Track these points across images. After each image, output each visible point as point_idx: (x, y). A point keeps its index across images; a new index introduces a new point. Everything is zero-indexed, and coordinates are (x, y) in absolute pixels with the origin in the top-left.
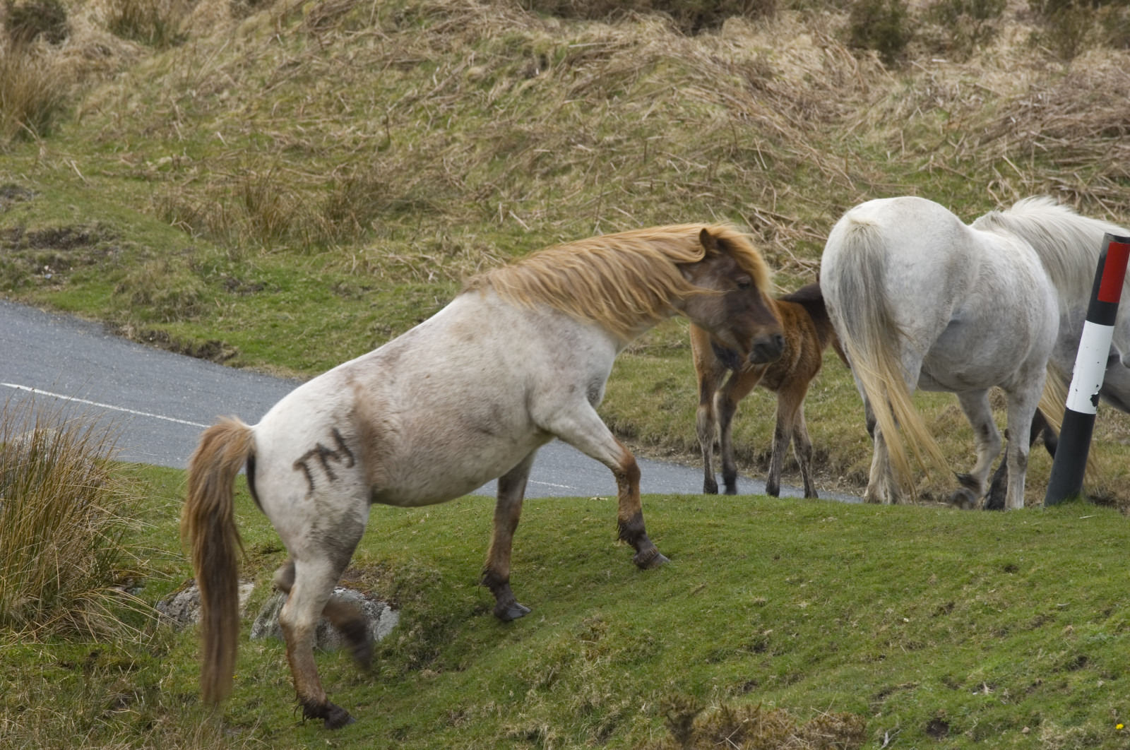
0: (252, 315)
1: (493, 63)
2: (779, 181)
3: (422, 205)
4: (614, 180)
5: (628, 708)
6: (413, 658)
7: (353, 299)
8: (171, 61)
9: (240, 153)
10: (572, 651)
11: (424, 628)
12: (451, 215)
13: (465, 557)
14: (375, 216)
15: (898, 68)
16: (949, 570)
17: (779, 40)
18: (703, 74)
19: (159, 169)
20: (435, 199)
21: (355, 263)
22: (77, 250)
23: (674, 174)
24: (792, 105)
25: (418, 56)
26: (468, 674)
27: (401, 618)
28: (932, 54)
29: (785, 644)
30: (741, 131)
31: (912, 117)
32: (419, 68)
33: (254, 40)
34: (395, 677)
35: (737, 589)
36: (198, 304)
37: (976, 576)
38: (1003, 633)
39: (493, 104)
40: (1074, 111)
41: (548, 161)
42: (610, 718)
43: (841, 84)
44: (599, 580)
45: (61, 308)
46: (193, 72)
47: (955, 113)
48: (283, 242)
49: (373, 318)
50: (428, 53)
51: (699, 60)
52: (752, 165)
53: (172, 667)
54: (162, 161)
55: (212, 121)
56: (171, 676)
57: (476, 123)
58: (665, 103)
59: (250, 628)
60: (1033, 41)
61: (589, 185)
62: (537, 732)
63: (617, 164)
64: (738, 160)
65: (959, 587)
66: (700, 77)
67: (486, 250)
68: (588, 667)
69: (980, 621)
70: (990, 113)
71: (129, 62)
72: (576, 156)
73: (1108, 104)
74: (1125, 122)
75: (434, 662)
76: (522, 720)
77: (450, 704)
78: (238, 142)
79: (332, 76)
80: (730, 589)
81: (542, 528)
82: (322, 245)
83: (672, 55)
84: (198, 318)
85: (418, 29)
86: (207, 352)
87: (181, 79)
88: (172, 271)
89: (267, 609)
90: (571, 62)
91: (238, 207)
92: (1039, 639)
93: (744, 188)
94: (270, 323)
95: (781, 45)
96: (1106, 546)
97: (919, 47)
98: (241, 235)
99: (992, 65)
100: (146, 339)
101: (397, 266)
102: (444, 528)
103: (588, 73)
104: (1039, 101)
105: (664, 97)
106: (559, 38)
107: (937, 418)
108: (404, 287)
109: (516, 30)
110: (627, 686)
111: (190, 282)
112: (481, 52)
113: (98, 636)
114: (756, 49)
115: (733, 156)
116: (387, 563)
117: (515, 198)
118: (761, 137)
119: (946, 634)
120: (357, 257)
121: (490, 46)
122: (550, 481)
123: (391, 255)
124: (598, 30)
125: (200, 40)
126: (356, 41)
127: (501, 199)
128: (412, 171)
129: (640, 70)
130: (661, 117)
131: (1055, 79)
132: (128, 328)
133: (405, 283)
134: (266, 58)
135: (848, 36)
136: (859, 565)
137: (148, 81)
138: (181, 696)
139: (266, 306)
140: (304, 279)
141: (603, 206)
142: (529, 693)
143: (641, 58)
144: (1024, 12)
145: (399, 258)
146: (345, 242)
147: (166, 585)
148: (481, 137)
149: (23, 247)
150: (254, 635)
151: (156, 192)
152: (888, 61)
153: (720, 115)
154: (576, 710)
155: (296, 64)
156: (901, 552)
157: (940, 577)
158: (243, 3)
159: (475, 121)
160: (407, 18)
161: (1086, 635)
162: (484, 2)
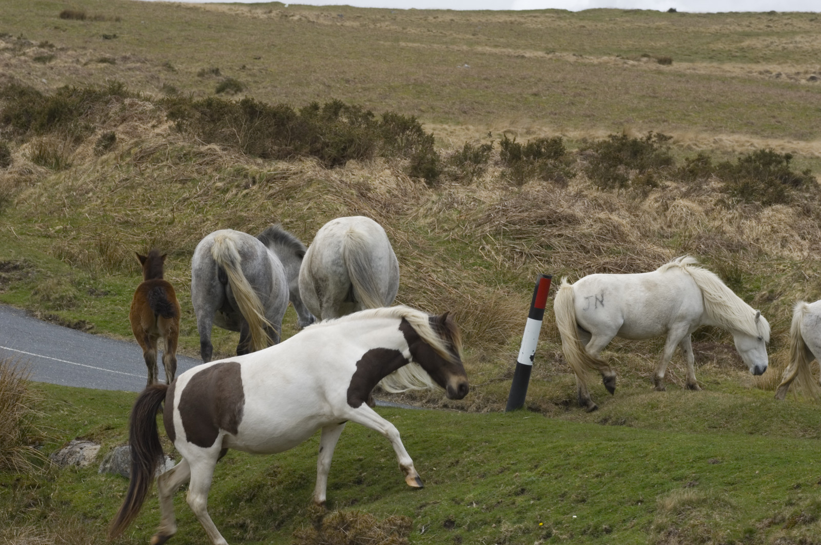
0: (102, 307)
1: (228, 181)
3: (190, 253)
5: (291, 512)
8: (63, 177)
9: (98, 224)
10: (263, 482)
15: (435, 187)
16: (457, 444)
17: (374, 172)
18: (335, 188)
19: (56, 232)
22: (13, 273)
24: (381, 205)
25: (190, 177)
28: (452, 181)
29: (372, 480)
31: (441, 213)
32: (190, 183)
33: (106, 167)
36: (74, 301)
37: (470, 447)
38: (484, 476)
39: (228, 202)
40: (523, 211)
41: (255, 231)
42: (282, 517)
43: (406, 195)
45: (5, 302)
46: (75, 183)
47: (463, 211)
48: (118, 270)
50: (195, 175)
51: (334, 182)
53: (58, 487)
54: (57, 228)
55: (83, 208)
56: (57, 491)
58: (316, 203)
59: (98, 468)
60: (503, 175)
62: (244, 523)
65: (462, 452)
66: (334, 190)
68: (272, 491)
69: (472, 470)
70: (481, 212)
71: (41, 177)
73: (540, 208)
74: (548, 217)
76: (237, 517)
78: (96, 219)
79: (145, 186)
82: (139, 272)
83: (320, 179)
84: (74, 308)
85: (190, 163)
86: (78, 326)
87: (68, 186)
88: (61, 284)
89: (107, 458)
90: (268, 181)
91: (97, 252)
92: (501, 479)
94: (111, 311)
95: (375, 175)
96: (536, 432)
97: (445, 177)
98: (97, 266)
99: (482, 187)
100: (47, 319)
101: (177, 283)
103: (277, 187)
104: (505, 206)
105: (315, 200)
106: (262, 169)
108: (180, 294)
109: (240, 164)
110: (291, 501)
111: (70, 290)
112: (222, 175)
113: (20, 471)
114: (363, 177)
119: (455, 476)
121: (226, 172)
123: (174, 278)
124: (282, 165)
125: (78, 167)
126: (158, 169)
128: (185, 235)
129: (303, 186)
130: (313, 210)
131: (513, 195)
132: (38, 313)
133: (181, 292)
134: (111, 176)
135: (409, 171)
137: (51, 187)
138: (62, 502)
139: (109, 303)
140: (129, 290)
142: (241, 504)
143: (304, 180)
144: (498, 161)
145: (178, 279)
147: (55, 445)
148: (221, 218)
150: (100, 471)
151: (54, 244)
152: (430, 183)
153: (344, 209)
154: (265, 513)
155: (127, 179)
156: (433, 434)
157: (452, 447)
158: (101, 148)
159: (219, 210)
160: (184, 157)
161: (525, 478)
162: (224, 150)
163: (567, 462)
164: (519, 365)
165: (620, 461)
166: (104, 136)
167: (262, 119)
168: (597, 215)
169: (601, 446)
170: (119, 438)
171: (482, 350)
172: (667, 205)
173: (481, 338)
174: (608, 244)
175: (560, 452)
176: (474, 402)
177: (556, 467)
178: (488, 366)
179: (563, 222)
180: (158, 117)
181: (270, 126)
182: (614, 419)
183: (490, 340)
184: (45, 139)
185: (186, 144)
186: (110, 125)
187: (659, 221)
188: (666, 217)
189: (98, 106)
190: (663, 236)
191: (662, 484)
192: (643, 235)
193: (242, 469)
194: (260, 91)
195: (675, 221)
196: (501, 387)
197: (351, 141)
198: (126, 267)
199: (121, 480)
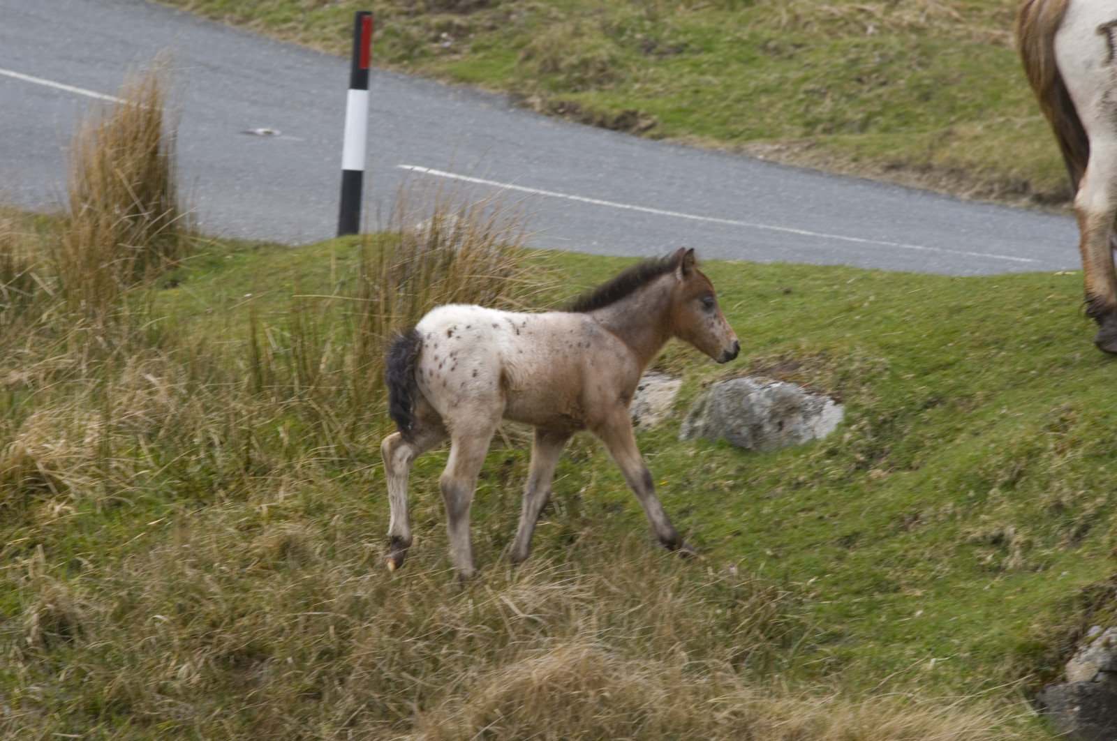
0: (672, 80)
5: (1104, 507)
6: (861, 458)
7: (784, 58)
10: (1039, 445)
11: (872, 423)
13: (916, 343)
21: (785, 18)
22: (478, 14)
26: (922, 473)
27: (846, 412)
34: (840, 479)
36: (611, 70)
42: (1083, 517)
44: (1066, 364)
45: (462, 79)
49: (806, 79)
53: (595, 474)
56: (593, 484)
59: (678, 428)
62: (1002, 535)
68: (1058, 462)
75: (883, 461)
76: (985, 523)
77: (904, 506)
81: (1001, 308)
84: (612, 85)
86: (624, 123)
88: (582, 35)
89: (696, 407)
94: (693, 88)
100: (555, 110)
101: (831, 19)
102: (891, 311)
108: (840, 43)
110: (1102, 482)
111: (602, 46)
113: (513, 442)
116: (828, 353)
120: (788, 12)
122: (1010, 254)
123: (825, 7)
132: (535, 100)
133: (841, 38)
138: (605, 506)
139: (687, 69)
140: (728, 38)
142: (991, 492)
145: (834, 10)
149: (418, 13)
150: (683, 436)
154: (1046, 510)
193: (991, 417)
199: (728, 454)
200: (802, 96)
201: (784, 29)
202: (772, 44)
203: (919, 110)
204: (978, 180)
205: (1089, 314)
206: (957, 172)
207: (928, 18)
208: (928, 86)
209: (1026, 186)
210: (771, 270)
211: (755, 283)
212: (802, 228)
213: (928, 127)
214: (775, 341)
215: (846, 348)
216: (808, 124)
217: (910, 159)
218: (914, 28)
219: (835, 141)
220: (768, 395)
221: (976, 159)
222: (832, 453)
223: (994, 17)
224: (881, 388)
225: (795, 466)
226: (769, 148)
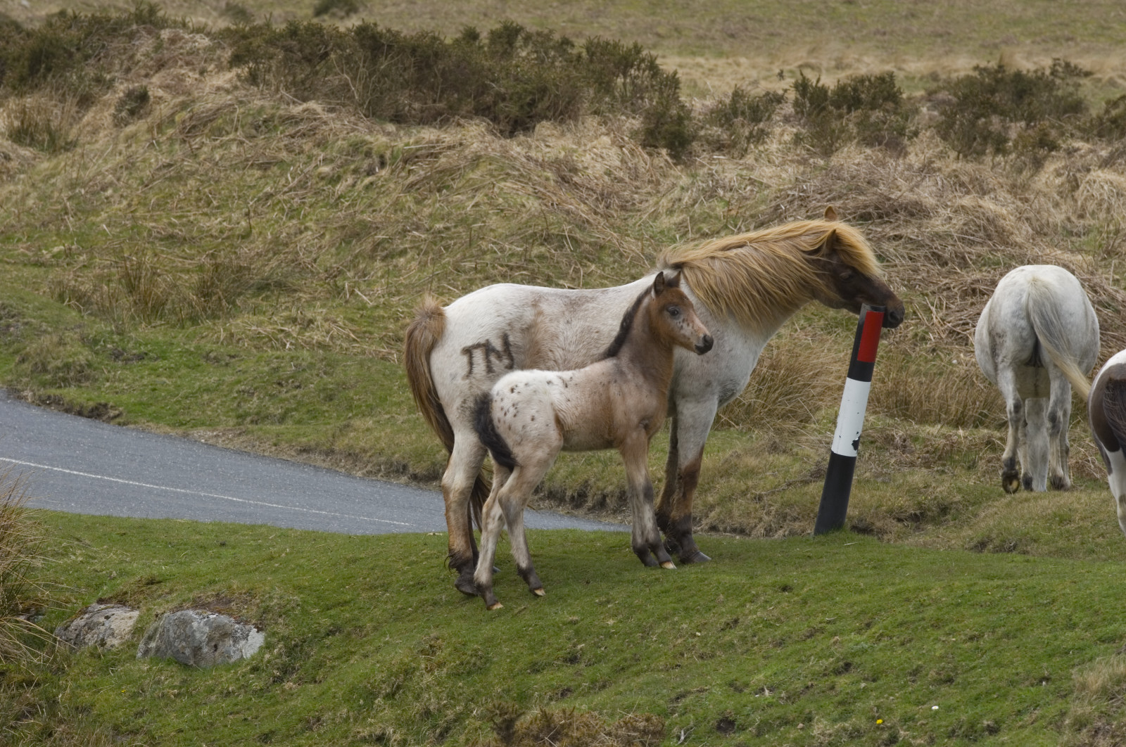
0: (134, 381)
1: (339, 162)
2: (585, 261)
3: (279, 285)
4: (443, 262)
5: (461, 713)
6: (277, 673)
7: (222, 366)
8: (63, 164)
9: (123, 242)
10: (413, 665)
11: (285, 647)
12: (305, 293)
13: (320, 586)
14: (240, 294)
15: (685, 163)
16: (734, 591)
17: (583, 141)
18: (519, 170)
19: (53, 257)
20: (290, 279)
21: (223, 335)
23: (495, 255)
24: (595, 196)
25: (275, 158)
26: (324, 686)
27: (266, 638)
28: (713, 151)
29: (595, 656)
30: (551, 218)
31: (697, 206)
32: (276, 168)
33: (134, 145)
34: (261, 689)
35: (554, 610)
36: (87, 371)
37: (757, 596)
38: (780, 643)
39: (339, 198)
40: (834, 199)
41: (387, 245)
42: (446, 721)
43: (636, 178)
44: (435, 604)
46: (82, 173)
47: (733, 202)
48: (160, 317)
49: (239, 382)
50: (284, 155)
51: (515, 158)
52: (562, 247)
53: (70, 683)
54: (56, 250)
55: (98, 215)
56: (68, 691)
57: (325, 215)
58: (486, 195)
59: (136, 649)
60: (798, 139)
61: (423, 266)
62: (383, 734)
63: (446, 248)
64: (550, 243)
65: (743, 605)
66: (516, 173)
67: (335, 322)
68: (428, 679)
69: (761, 634)
70: (763, 201)
71: (26, 166)
72: (411, 241)
73: (862, 193)
74: (877, 208)
75: (294, 676)
76: (371, 724)
77: (309, 712)
78: (120, 232)
79: (202, 175)
80: (547, 610)
81: (387, 559)
82: (194, 320)
83: (492, 154)
84: (88, 384)
85: (274, 134)
86: (96, 413)
87: (71, 179)
88: (65, 344)
89: (150, 633)
90: (406, 161)
91: (122, 288)
92: (810, 648)
93: (555, 267)
94: (150, 387)
95: (585, 145)
96: (866, 568)
97: (702, 145)
98: (125, 312)
99: (764, 161)
100: (43, 402)
101: (259, 337)
102: (302, 561)
103: (421, 170)
104: (804, 191)
105: (486, 191)
106: (395, 140)
107: (722, 461)
108: (265, 355)
109: (359, 134)
110: (461, 694)
111: (81, 353)
112: (328, 154)
113: (6, 658)
114: (564, 149)
115: (545, 240)
116: (253, 592)
117: (359, 277)
118: (569, 223)
119: (732, 645)
120: (225, 330)
121: (336, 149)
122: (393, 519)
123: (254, 328)
124: (429, 134)
125: (87, 146)
126: (221, 146)
127: (349, 278)
128: (270, 255)
129: (465, 167)
130: (483, 208)
131: (817, 172)
132: (28, 393)
133: (266, 351)
134: (144, 161)
135: (642, 137)
136: (658, 588)
137: (43, 181)
138: (77, 708)
139: (147, 372)
140: (179, 349)
141: (435, 284)
142: (376, 701)
143: (465, 157)
144: (790, 116)
145: (260, 330)
146: (214, 317)
147: (64, 613)
148: (329, 226)
150: (139, 655)
151: (50, 277)
152: (676, 157)
153: (533, 205)
154: (417, 716)
155: (170, 165)
156: (693, 576)
157: (727, 597)
158: (124, 114)
159: (325, 212)
160: (265, 125)
161: (851, 645)
162: (331, 110)
163: (921, 616)
164: (834, 456)
165: (1010, 613)
166: (129, 94)
167: (392, 58)
168: (959, 202)
169: (976, 588)
170: (169, 597)
171: (771, 434)
172: (1076, 180)
173: (770, 413)
174: (979, 249)
175: (908, 600)
176: (761, 520)
177: (901, 624)
178: (783, 459)
179: (902, 215)
180: (219, 58)
181: (405, 70)
182: (997, 542)
183: (785, 416)
184: (29, 101)
185: (267, 104)
186: (139, 76)
187: (1064, 207)
188: (1076, 201)
189: (117, 44)
190: (1071, 233)
191: (1081, 649)
192: (1038, 233)
193: (377, 644)
194: (388, 10)
195: (1091, 206)
196: (806, 494)
197: (543, 91)
198: (173, 312)
199: (174, 669)
200: (236, 395)
201: (222, 343)
202: (212, 355)
203: (325, 408)
204: (369, 462)
205: (451, 566)
206: (353, 456)
207: (332, 338)
208: (331, 390)
209: (405, 467)
210: (210, 527)
211: (198, 537)
212: (233, 496)
213: (331, 421)
214: (212, 582)
215: (267, 588)
216: (239, 417)
217: (317, 445)
218: (320, 345)
219: (261, 429)
220: (206, 624)
221: (367, 446)
222: (255, 669)
223: (381, 339)
224: (294, 619)
225: (226, 680)
226: (210, 434)
